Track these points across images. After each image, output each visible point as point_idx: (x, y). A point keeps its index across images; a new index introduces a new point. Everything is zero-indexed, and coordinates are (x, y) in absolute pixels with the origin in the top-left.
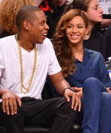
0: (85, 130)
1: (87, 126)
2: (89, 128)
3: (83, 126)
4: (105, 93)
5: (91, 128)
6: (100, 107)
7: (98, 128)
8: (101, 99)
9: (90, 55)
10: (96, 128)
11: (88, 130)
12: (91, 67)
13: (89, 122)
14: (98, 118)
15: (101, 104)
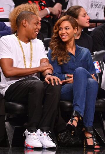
0: (75, 107)
1: (76, 104)
2: (78, 105)
3: (74, 104)
4: (90, 79)
5: (80, 106)
6: (86, 90)
7: (85, 106)
8: (87, 83)
9: (81, 50)
10: (83, 106)
11: (77, 107)
12: (81, 59)
13: (78, 101)
14: (85, 98)
15: (87, 87)
